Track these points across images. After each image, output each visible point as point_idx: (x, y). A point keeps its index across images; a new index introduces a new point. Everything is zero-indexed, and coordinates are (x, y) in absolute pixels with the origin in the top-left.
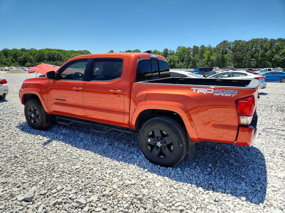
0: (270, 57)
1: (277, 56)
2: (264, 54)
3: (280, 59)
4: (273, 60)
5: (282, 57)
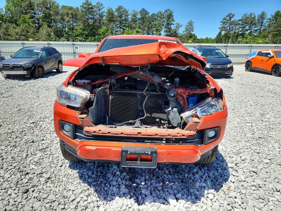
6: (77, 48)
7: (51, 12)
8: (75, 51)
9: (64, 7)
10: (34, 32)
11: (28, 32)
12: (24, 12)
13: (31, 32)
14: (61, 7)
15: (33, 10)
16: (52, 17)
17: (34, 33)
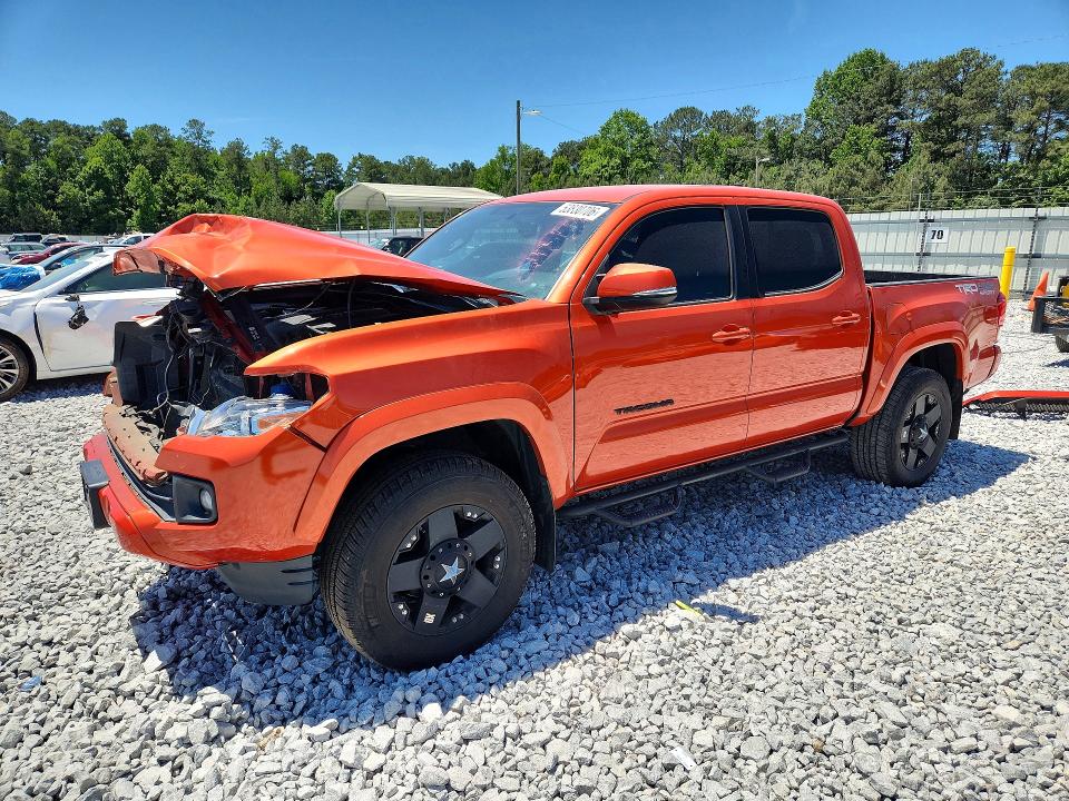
0: (45, 188)
1: (68, 189)
2: (18, 176)
3: (85, 201)
4: (58, 201)
5: (91, 194)
6: (940, 234)
7: (962, 102)
8: (929, 245)
9: (1023, 72)
10: (875, 184)
11: (853, 183)
12: (863, 114)
13: (865, 182)
14: (1009, 76)
15: (897, 103)
16: (961, 121)
17: (874, 187)
